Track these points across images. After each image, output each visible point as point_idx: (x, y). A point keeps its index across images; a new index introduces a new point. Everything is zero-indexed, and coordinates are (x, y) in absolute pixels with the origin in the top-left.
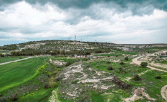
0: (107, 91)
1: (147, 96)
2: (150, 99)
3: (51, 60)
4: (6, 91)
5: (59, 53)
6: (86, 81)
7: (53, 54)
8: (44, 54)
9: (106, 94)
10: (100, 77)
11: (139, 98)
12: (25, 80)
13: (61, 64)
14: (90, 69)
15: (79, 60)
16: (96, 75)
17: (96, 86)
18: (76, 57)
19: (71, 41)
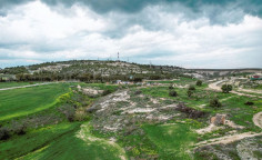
0: (168, 121)
1: (230, 123)
2: (235, 127)
3: (79, 87)
4: (8, 122)
5: (92, 77)
6: (135, 110)
7: (82, 79)
8: (68, 78)
9: (166, 124)
10: (157, 106)
11: (218, 128)
12: (39, 109)
13: (95, 92)
14: (141, 96)
15: (124, 87)
16: (151, 103)
17: (150, 117)
18: (120, 83)
19: (111, 62)
